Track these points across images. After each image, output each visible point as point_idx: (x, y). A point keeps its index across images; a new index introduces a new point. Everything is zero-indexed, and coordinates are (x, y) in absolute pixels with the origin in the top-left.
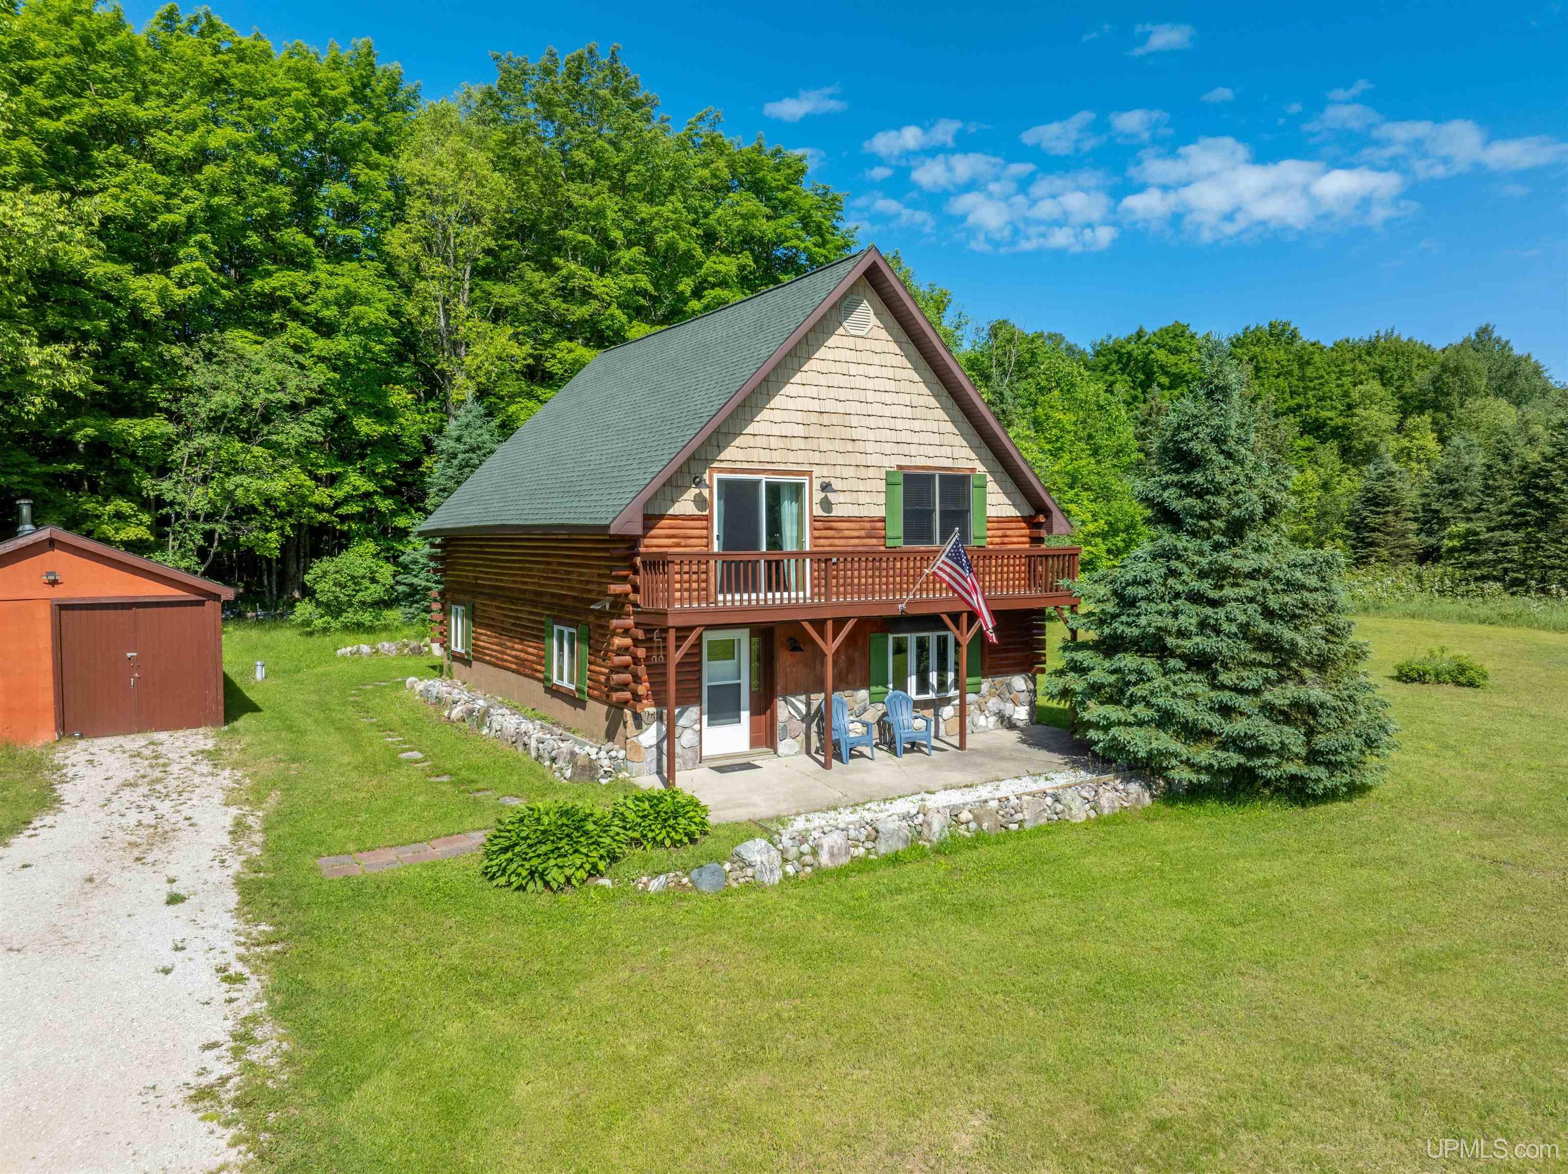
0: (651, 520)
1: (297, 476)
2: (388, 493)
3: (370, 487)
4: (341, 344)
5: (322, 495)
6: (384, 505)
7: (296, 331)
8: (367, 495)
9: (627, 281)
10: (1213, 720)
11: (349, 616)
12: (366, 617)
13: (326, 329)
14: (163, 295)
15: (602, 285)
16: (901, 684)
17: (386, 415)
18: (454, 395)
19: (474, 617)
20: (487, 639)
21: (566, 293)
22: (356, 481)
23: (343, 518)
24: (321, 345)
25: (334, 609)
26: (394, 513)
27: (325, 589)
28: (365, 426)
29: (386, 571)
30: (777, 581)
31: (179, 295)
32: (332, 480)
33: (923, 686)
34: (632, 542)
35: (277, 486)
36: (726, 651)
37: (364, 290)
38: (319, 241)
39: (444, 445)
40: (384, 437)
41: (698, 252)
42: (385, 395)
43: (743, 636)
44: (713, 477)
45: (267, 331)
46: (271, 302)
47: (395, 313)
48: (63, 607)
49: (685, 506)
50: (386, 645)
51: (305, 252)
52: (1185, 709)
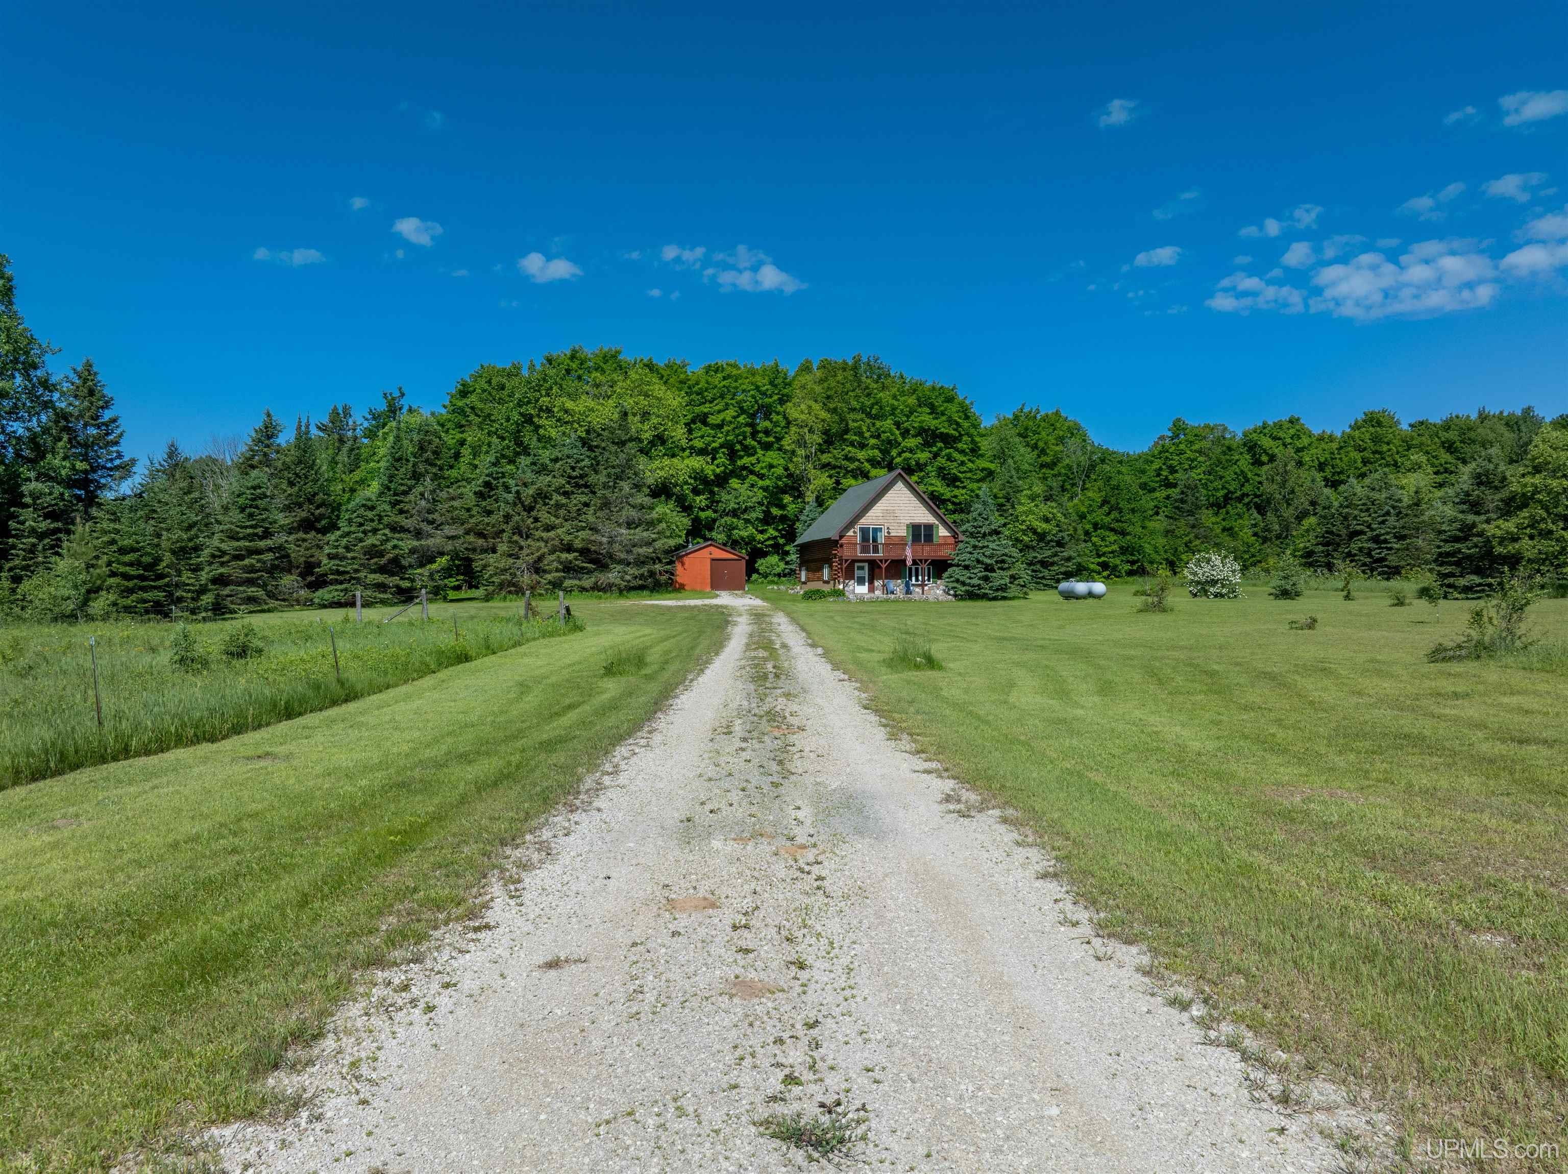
0: (841, 537)
1: (751, 530)
2: (782, 536)
3: (776, 534)
4: (767, 482)
5: (760, 537)
6: (782, 541)
7: (753, 478)
8: (775, 538)
9: (871, 453)
10: (968, 581)
11: (770, 578)
12: (776, 579)
13: (761, 477)
14: (713, 471)
15: (861, 455)
16: (910, 579)
17: (782, 507)
18: (807, 500)
19: (807, 570)
20: (811, 575)
21: (847, 458)
22: (771, 532)
23: (767, 546)
24: (761, 483)
25: (765, 576)
26: (785, 545)
27: (762, 569)
28: (775, 511)
29: (782, 565)
30: (876, 550)
31: (718, 471)
32: (762, 532)
33: (917, 580)
34: (837, 541)
35: (745, 534)
36: (862, 568)
37: (775, 462)
38: (759, 442)
39: (802, 518)
40: (782, 516)
41: (900, 439)
42: (782, 499)
43: (866, 565)
44: (857, 527)
45: (743, 479)
46: (744, 468)
47: (786, 469)
48: (713, 560)
49: (851, 533)
50: (782, 587)
51: (753, 447)
52: (962, 579)
